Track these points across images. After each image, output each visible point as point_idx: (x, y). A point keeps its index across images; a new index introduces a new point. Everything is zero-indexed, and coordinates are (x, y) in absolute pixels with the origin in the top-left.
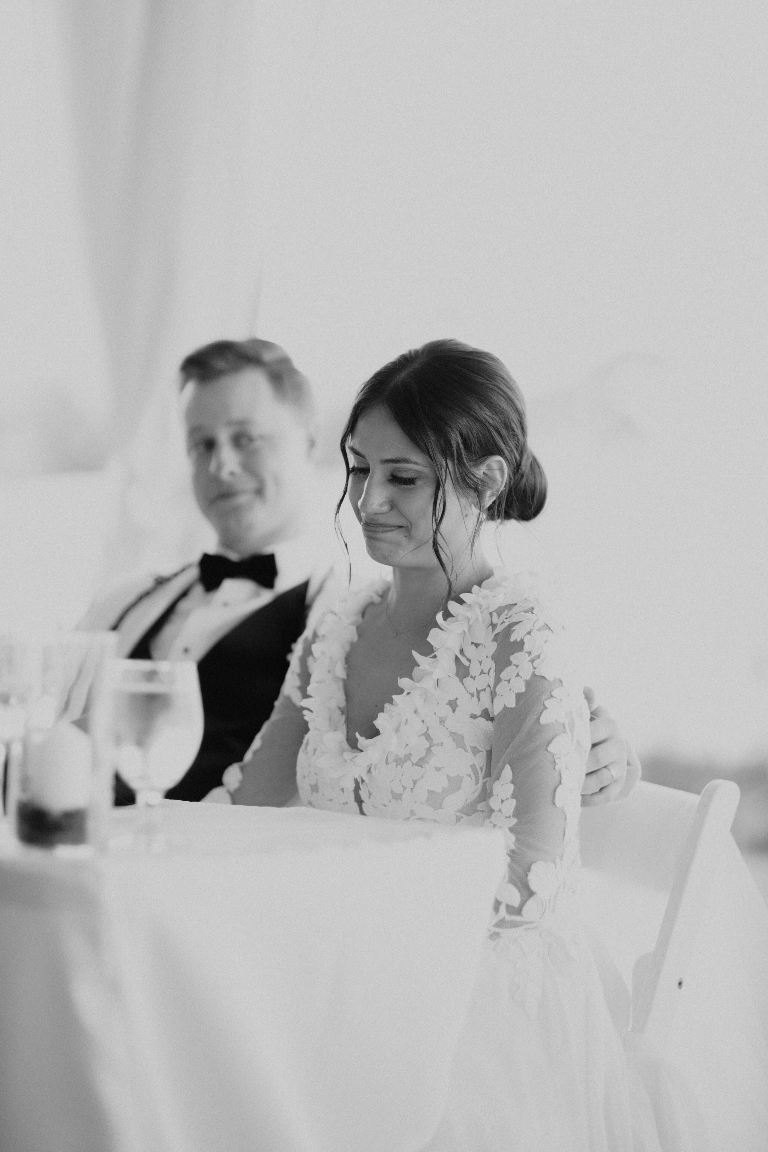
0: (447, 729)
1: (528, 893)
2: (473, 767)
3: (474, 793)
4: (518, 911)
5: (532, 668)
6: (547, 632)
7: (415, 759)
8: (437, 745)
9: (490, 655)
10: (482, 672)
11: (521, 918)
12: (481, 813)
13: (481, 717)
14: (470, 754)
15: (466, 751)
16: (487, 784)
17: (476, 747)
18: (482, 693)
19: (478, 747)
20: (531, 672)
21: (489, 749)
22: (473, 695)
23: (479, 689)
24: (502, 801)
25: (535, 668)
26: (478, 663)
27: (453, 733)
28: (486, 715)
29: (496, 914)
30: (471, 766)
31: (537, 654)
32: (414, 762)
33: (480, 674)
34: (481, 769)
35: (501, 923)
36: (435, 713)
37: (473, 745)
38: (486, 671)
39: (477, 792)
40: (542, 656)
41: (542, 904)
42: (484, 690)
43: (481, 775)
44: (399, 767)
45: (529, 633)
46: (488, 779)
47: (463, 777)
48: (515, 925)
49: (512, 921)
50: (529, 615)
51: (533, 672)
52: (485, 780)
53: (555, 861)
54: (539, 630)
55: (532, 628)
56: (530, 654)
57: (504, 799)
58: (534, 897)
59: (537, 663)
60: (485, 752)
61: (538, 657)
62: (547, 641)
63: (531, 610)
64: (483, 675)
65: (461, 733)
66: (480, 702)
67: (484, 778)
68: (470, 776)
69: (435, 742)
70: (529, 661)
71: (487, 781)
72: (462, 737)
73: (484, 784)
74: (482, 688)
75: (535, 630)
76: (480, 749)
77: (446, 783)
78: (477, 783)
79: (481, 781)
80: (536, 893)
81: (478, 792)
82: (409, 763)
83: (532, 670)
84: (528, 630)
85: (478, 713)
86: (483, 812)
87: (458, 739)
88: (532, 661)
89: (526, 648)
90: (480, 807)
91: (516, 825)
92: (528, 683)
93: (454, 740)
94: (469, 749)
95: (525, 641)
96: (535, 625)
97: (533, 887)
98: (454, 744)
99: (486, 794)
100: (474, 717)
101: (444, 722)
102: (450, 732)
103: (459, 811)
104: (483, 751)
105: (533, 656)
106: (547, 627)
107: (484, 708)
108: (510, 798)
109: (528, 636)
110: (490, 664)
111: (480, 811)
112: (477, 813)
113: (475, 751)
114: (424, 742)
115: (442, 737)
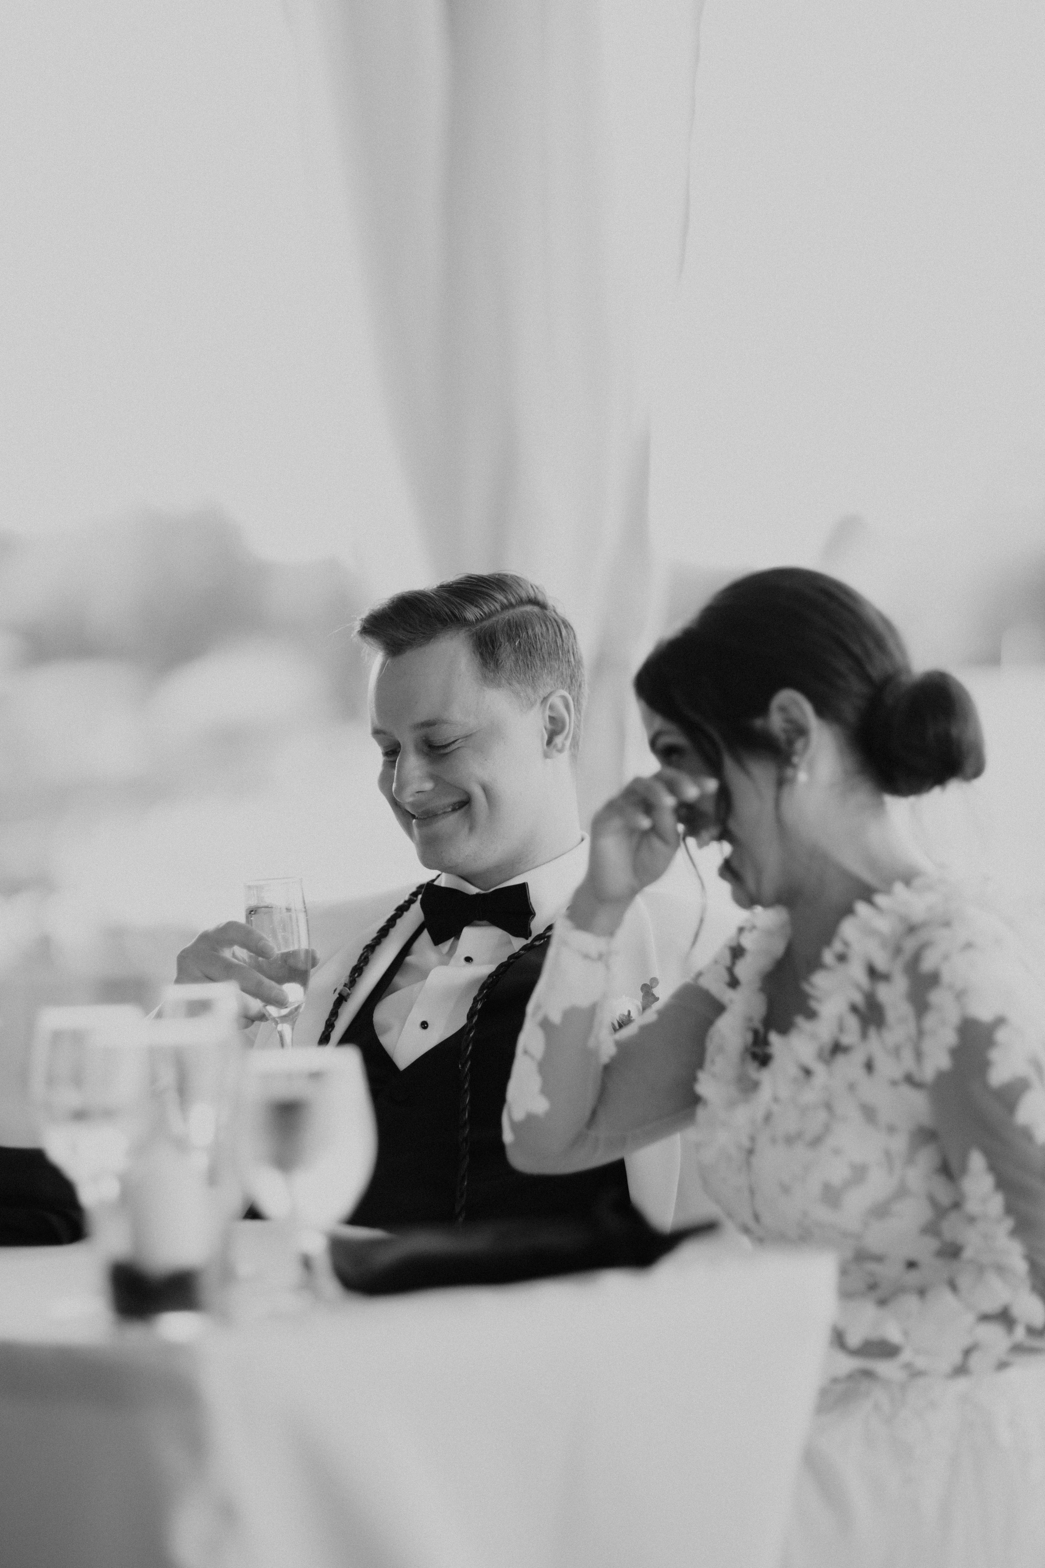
0: (858, 1098)
5: (959, 1008)
6: (970, 953)
7: (809, 1137)
8: (840, 1118)
9: (904, 995)
10: (900, 1020)
13: (905, 1083)
15: (878, 1129)
17: (893, 1124)
18: (903, 1048)
20: (960, 1015)
22: (890, 1053)
23: (898, 1044)
24: (983, 1200)
25: (963, 1008)
26: (893, 1006)
27: (864, 1104)
28: (913, 1080)
30: (884, 1150)
32: (808, 1142)
33: (898, 1023)
37: (888, 1121)
38: (903, 1018)
39: (891, 1186)
42: (905, 1044)
45: (947, 957)
50: (944, 931)
51: (963, 1014)
54: (960, 951)
55: (950, 950)
56: (952, 988)
59: (965, 999)
61: (964, 991)
63: (948, 924)
64: (901, 1023)
66: (901, 1062)
68: (880, 1163)
69: (837, 1114)
70: (953, 999)
72: (876, 1110)
74: (902, 1043)
75: (954, 952)
77: (847, 1173)
82: (801, 1142)
83: (960, 1011)
84: (944, 953)
85: (900, 1077)
88: (957, 998)
89: (945, 981)
92: (959, 1030)
93: (863, 1113)
94: (883, 1126)
95: (943, 970)
96: (954, 945)
98: (862, 1119)
100: (895, 1083)
102: (861, 1103)
106: (971, 945)
107: (907, 1070)
108: (992, 1193)
109: (946, 961)
110: (905, 1008)
113: (891, 1129)
114: (822, 1116)
115: (847, 1108)
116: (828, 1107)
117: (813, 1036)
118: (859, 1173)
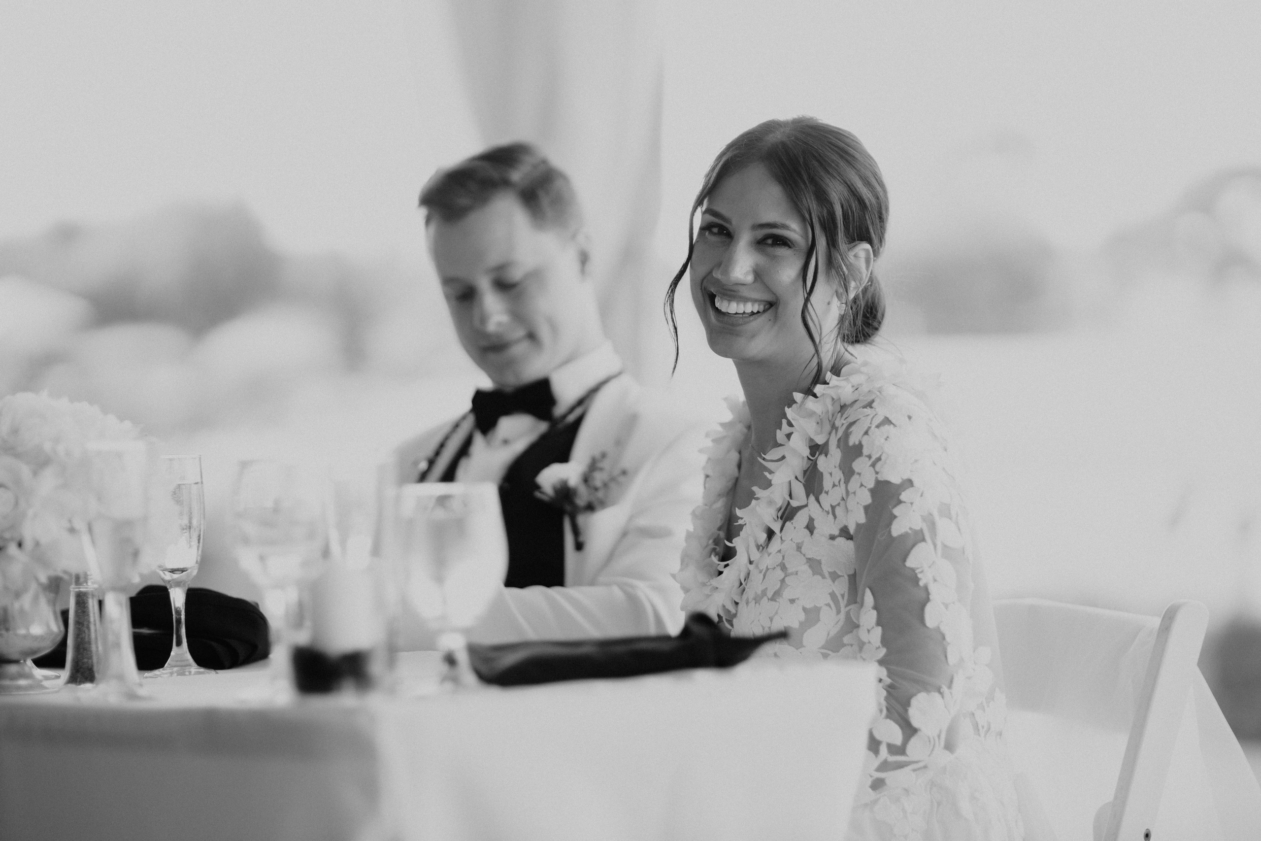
0: (804, 555)
1: (909, 731)
2: (833, 595)
3: (836, 624)
4: (900, 750)
5: (874, 473)
6: (886, 428)
7: (770, 594)
8: (792, 574)
9: (837, 465)
10: (834, 485)
11: (906, 757)
12: (849, 648)
13: (840, 537)
14: (829, 581)
15: (824, 577)
16: (851, 614)
17: (835, 572)
18: (837, 508)
19: (837, 571)
20: (874, 479)
21: (852, 572)
22: (828, 513)
23: (834, 504)
24: (869, 631)
25: (877, 473)
26: (829, 475)
27: (809, 559)
28: (845, 533)
29: (876, 756)
30: (830, 594)
31: (878, 456)
32: (770, 597)
33: (833, 487)
34: (843, 596)
35: (884, 766)
36: (792, 539)
37: (830, 570)
38: (837, 483)
39: (839, 623)
40: (883, 458)
41: (930, 741)
42: (839, 504)
43: (843, 603)
44: (757, 604)
45: (866, 433)
46: (852, 607)
47: (821, 607)
48: (900, 766)
49: (896, 762)
50: (868, 411)
51: (876, 478)
52: (848, 608)
53: (942, 691)
54: (878, 427)
55: (870, 426)
56: (869, 457)
57: (869, 628)
58: (919, 733)
59: (878, 466)
60: (846, 577)
61: (879, 459)
62: (888, 437)
63: (870, 405)
64: (835, 488)
65: (818, 558)
66: (837, 519)
67: (846, 606)
68: (828, 605)
69: (790, 571)
70: (870, 466)
71: (850, 609)
72: (819, 562)
73: (848, 614)
74: (836, 503)
75: (873, 426)
76: (840, 574)
77: (802, 616)
78: (838, 612)
79: (843, 610)
80: (920, 730)
81: (841, 623)
82: (765, 598)
83: (874, 476)
84: (865, 429)
85: (837, 533)
86: (852, 645)
87: (814, 565)
88: (873, 465)
89: (865, 451)
90: (846, 639)
91: (886, 655)
92: (873, 491)
93: (810, 566)
94: (827, 575)
95: (864, 443)
96: (873, 422)
97: (915, 723)
98: (810, 571)
99: (852, 626)
100: (832, 538)
101: (801, 548)
102: (807, 558)
103: (823, 647)
104: (843, 576)
105: (873, 458)
106: (887, 421)
107: (842, 526)
108: (875, 626)
109: (866, 436)
110: (838, 475)
111: (848, 645)
112: (845, 647)
113: (834, 576)
114: (779, 574)
115: (797, 564)
116: (783, 567)
117: (771, 502)
118: (812, 616)
